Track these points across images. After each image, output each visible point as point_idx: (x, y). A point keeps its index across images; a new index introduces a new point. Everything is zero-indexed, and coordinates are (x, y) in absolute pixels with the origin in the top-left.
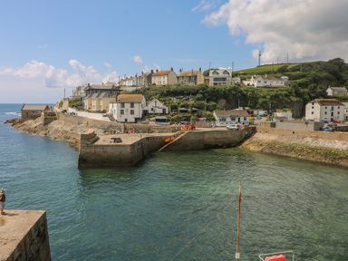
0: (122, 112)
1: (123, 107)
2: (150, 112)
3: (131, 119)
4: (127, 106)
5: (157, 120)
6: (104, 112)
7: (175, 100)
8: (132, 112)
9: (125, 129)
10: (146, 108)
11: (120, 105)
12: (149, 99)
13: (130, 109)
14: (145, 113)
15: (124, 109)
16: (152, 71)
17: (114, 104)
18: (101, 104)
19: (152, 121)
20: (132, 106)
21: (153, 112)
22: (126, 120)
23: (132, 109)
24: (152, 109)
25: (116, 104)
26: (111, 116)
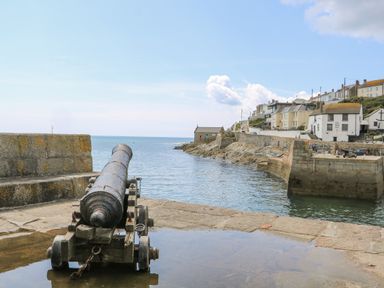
0: (330, 128)
1: (332, 119)
2: (372, 127)
3: (343, 137)
4: (338, 118)
6: (301, 128)
8: (345, 128)
10: (364, 122)
11: (326, 116)
12: (367, 111)
13: (341, 123)
14: (364, 129)
15: (333, 123)
16: (357, 82)
17: (317, 117)
18: (296, 119)
19: (377, 140)
20: (345, 118)
21: (376, 128)
22: (335, 139)
23: (345, 123)
24: (376, 124)
25: (321, 116)
26: (311, 134)
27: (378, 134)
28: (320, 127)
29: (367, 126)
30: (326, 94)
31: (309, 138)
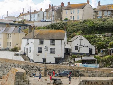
0: (40, 51)
1: (42, 43)
2: (74, 51)
3: (51, 59)
4: (47, 43)
5: (84, 61)
6: (15, 50)
7: (101, 38)
8: (52, 51)
9: (46, 70)
10: (68, 46)
11: (37, 41)
12: (70, 36)
13: (50, 47)
14: (67, 52)
15: (43, 47)
16: (62, 4)
17: (30, 41)
18: (10, 40)
19: (78, 62)
20: (53, 43)
21: (77, 51)
22: (44, 60)
23: (53, 47)
24: (76, 48)
25: (33, 41)
26: (24, 55)
27: (78, 57)
28: (32, 49)
29: (70, 50)
30: (35, 12)
31: (22, 60)
